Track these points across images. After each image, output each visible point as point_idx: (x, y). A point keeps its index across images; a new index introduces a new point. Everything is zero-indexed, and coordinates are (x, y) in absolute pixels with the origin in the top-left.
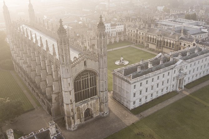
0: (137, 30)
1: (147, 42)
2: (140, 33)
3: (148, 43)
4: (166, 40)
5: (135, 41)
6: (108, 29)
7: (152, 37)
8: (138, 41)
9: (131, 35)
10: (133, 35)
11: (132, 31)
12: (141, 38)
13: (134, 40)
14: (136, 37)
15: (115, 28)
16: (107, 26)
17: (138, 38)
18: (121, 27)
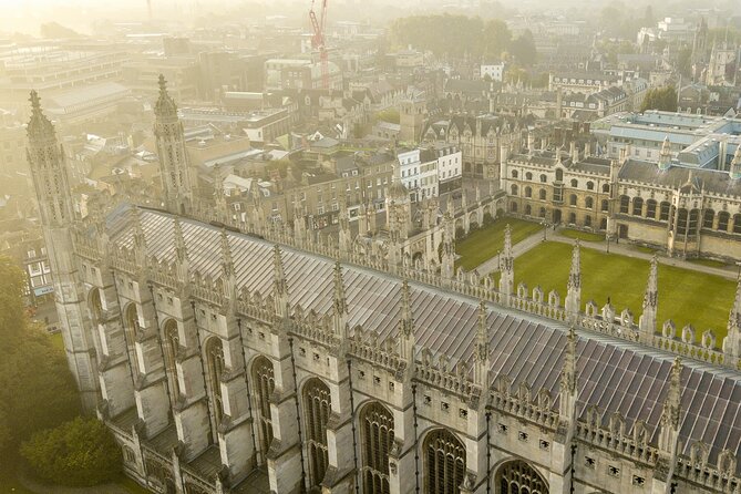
0: (559, 173)
1: (617, 217)
2: (575, 183)
3: (625, 223)
4: (717, 208)
5: (549, 215)
6: (412, 173)
7: (646, 196)
8: (565, 216)
9: (529, 191)
10: (536, 191)
11: (529, 176)
12: (581, 200)
13: (543, 210)
14: (556, 198)
15: (433, 167)
16: (409, 160)
17: (568, 200)
18: (453, 161)
